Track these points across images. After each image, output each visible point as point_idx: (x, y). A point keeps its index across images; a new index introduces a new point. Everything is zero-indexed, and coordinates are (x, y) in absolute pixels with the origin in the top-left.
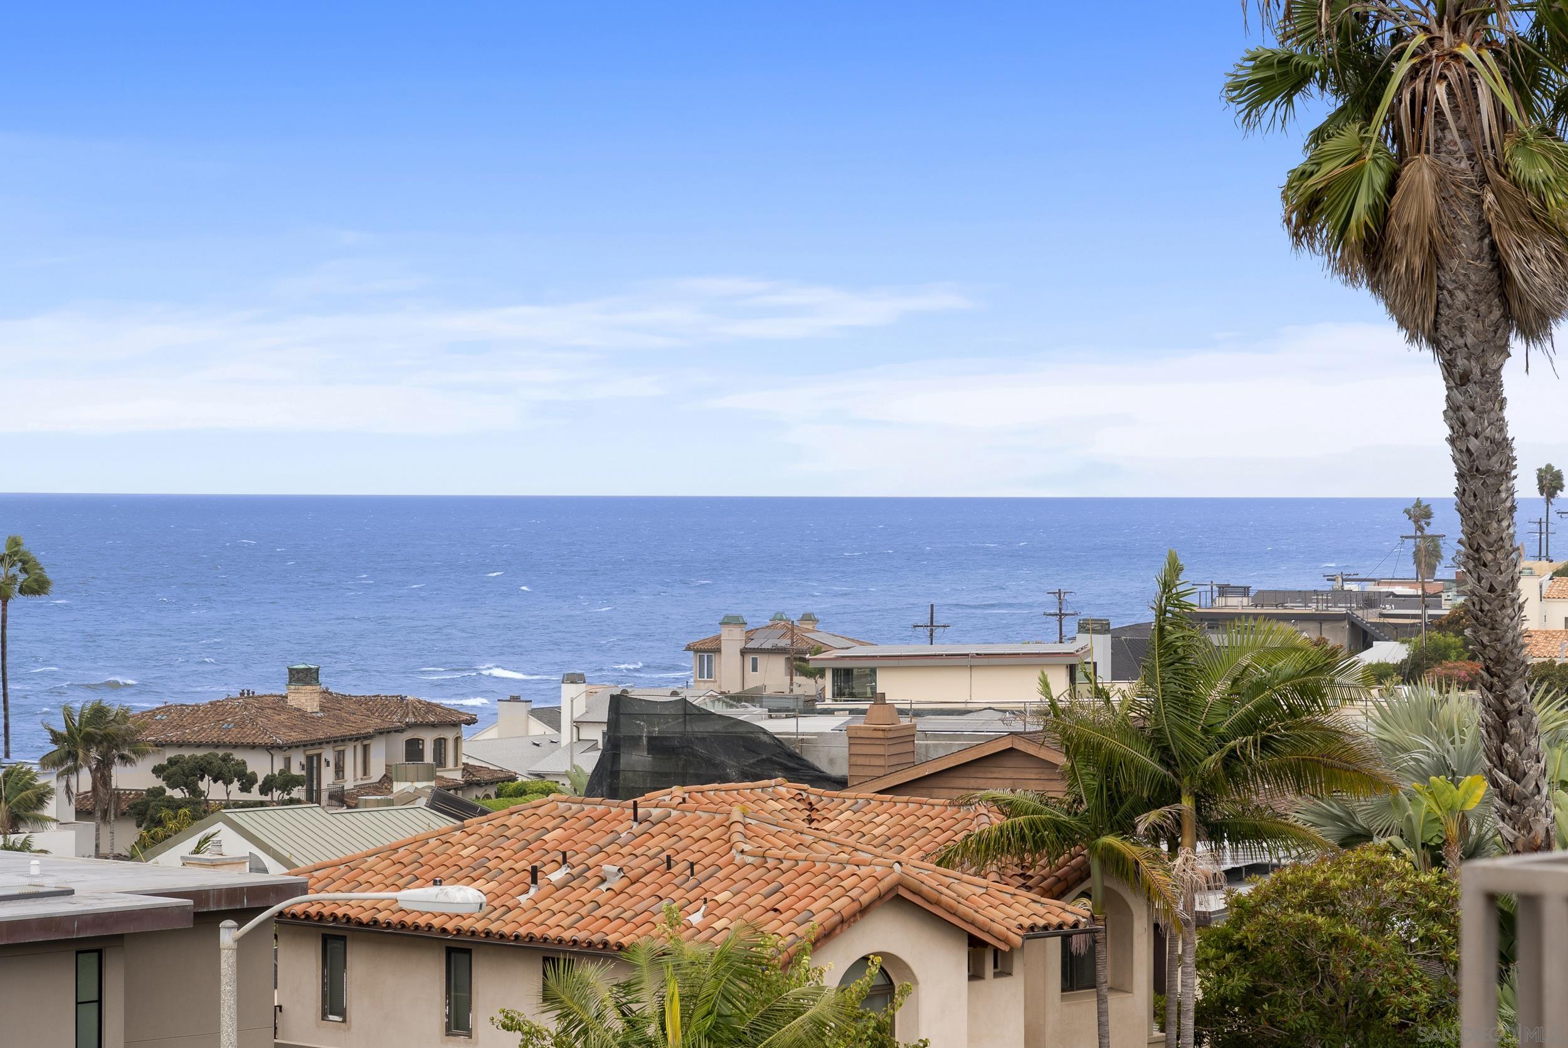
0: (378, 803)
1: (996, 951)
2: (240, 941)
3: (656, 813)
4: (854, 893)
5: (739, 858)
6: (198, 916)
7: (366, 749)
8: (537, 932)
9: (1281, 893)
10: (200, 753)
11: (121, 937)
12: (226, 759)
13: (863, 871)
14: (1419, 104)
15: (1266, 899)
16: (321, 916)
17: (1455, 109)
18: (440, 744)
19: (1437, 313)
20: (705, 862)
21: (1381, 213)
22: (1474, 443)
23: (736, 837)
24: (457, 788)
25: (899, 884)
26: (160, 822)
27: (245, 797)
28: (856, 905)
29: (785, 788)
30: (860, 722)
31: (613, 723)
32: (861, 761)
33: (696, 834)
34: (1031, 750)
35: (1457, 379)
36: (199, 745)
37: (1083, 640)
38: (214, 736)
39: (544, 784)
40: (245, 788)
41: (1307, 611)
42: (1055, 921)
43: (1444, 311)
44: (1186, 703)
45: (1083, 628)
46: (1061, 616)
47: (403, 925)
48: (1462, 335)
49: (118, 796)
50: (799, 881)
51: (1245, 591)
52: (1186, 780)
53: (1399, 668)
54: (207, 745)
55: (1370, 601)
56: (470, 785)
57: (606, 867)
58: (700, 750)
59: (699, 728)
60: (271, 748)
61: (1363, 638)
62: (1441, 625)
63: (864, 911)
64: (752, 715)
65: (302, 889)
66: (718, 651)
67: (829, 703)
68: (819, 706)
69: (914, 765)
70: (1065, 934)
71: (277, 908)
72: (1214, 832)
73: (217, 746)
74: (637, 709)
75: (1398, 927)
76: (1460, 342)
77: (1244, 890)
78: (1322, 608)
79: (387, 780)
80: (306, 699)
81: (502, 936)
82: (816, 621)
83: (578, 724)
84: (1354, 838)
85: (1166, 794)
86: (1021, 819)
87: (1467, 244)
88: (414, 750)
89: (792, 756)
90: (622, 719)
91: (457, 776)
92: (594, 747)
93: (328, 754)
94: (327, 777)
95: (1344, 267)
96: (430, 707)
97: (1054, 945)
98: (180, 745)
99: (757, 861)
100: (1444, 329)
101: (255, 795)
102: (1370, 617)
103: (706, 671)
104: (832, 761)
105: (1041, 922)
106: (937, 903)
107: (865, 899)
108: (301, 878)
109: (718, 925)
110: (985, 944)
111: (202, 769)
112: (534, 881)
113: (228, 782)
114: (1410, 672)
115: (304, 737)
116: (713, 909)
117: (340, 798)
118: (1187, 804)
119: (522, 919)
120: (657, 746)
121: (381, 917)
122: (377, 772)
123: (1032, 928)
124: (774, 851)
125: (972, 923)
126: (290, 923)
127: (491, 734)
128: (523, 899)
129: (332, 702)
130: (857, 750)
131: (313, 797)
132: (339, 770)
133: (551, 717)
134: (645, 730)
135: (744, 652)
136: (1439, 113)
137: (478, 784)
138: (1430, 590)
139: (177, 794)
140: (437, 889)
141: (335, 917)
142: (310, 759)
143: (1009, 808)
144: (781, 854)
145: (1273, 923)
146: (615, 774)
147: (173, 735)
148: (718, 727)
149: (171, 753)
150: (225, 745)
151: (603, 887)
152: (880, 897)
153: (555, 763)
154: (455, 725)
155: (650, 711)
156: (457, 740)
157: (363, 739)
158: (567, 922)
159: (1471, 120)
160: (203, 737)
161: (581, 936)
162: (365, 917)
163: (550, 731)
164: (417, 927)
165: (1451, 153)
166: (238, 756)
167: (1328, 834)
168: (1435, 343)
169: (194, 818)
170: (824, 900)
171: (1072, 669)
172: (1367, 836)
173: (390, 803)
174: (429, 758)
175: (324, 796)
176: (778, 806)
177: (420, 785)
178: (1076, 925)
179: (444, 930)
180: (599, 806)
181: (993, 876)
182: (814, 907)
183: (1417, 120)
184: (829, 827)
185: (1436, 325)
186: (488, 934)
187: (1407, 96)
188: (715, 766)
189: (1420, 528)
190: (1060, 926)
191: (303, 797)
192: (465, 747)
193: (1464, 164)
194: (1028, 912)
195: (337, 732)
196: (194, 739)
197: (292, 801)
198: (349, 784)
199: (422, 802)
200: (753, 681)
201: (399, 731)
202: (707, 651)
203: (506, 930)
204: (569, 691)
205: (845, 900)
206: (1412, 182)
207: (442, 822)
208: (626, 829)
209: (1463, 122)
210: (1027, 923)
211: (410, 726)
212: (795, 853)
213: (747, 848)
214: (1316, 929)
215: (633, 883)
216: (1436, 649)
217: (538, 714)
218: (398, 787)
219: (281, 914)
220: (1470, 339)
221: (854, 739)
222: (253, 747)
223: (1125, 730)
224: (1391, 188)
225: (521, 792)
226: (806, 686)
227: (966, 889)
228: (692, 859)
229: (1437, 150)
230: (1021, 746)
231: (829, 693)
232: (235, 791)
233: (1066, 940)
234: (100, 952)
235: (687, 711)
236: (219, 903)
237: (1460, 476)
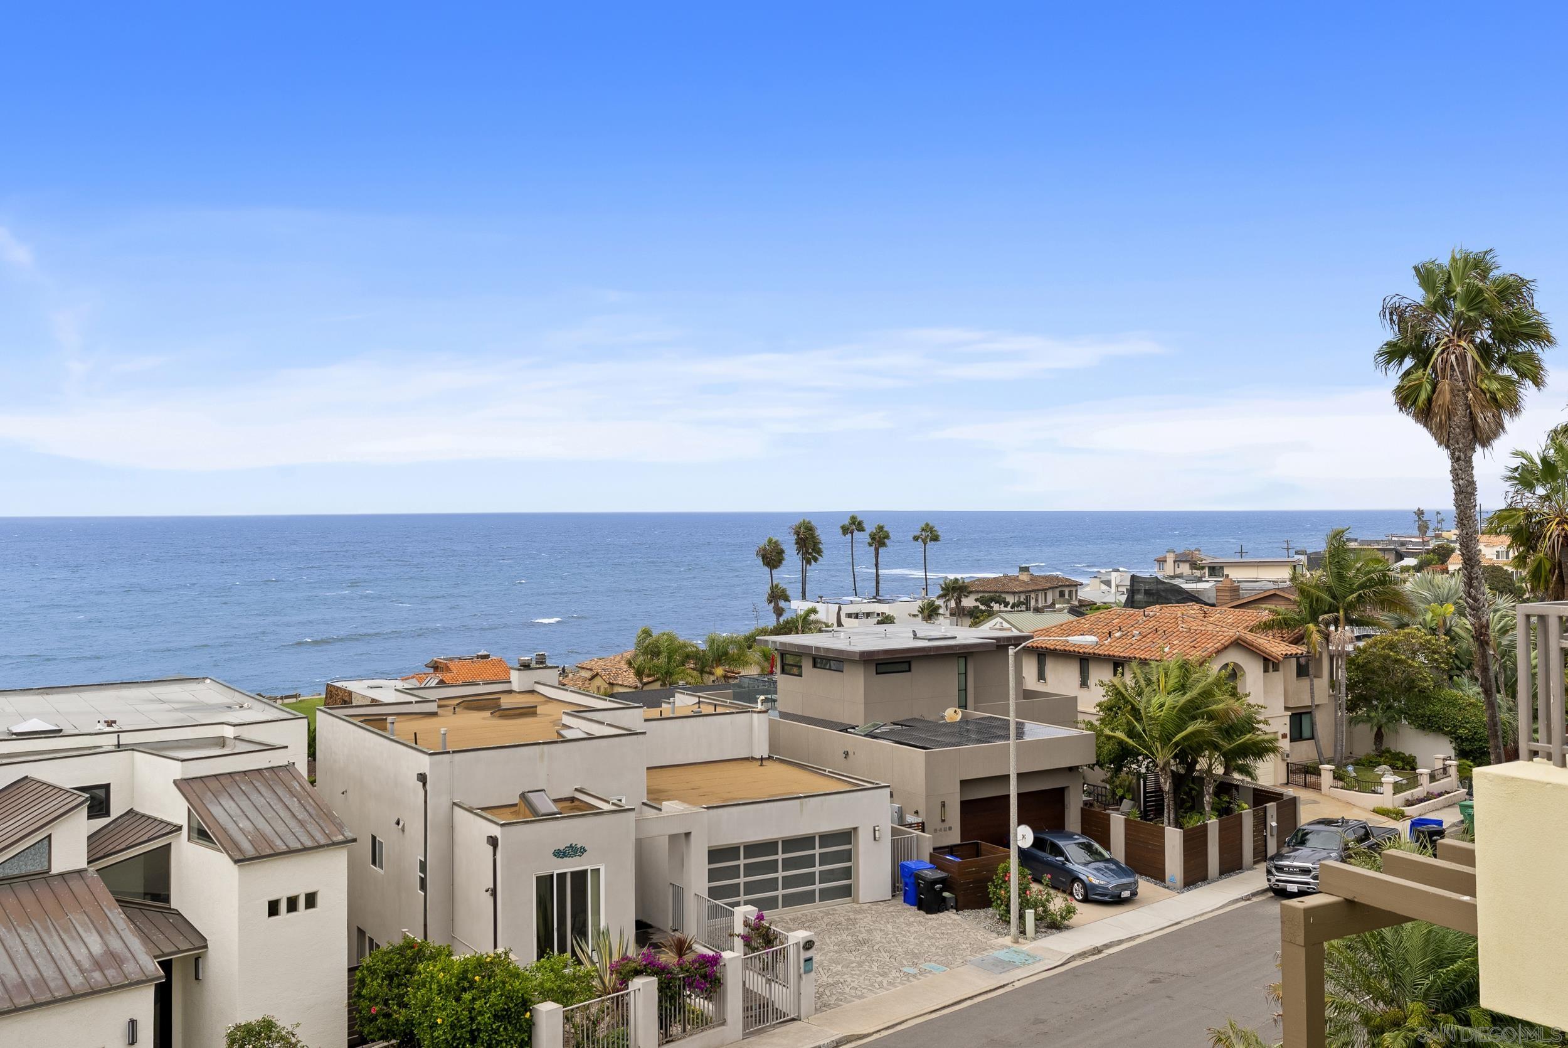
0: (1051, 611)
1: (1273, 662)
2: (1015, 653)
3: (1151, 613)
4: (1222, 642)
5: (1181, 629)
6: (998, 646)
7: (1045, 594)
8: (1111, 653)
9: (1376, 644)
10: (992, 594)
11: (972, 652)
12: (999, 596)
13: (1225, 634)
14: (1445, 362)
15: (1371, 647)
16: (1037, 647)
17: (1458, 364)
18: (1070, 592)
19: (1449, 436)
20: (1170, 630)
21: (1429, 400)
22: (1461, 482)
23: (1180, 622)
24: (1077, 607)
25: (1239, 638)
26: (978, 618)
27: (1006, 609)
28: (1223, 646)
29: (1196, 606)
30: (1220, 585)
31: (1132, 585)
32: (1220, 597)
33: (1166, 621)
34: (1282, 594)
35: (1456, 459)
36: (990, 592)
37: (1297, 557)
38: (995, 589)
39: (1107, 606)
40: (1006, 606)
41: (1380, 547)
42: (1294, 653)
43: (1451, 435)
44: (1340, 577)
45: (1297, 553)
46: (1288, 549)
47: (1065, 650)
48: (1458, 444)
49: (964, 609)
50: (1203, 637)
51: (1356, 540)
52: (1341, 604)
53: (1414, 568)
54: (992, 592)
55: (1403, 544)
56: (1081, 606)
57: (1134, 632)
58: (1163, 594)
59: (1160, 587)
60: (1014, 593)
61: (1400, 557)
62: (1428, 552)
63: (1226, 648)
64: (1176, 582)
65: (1032, 637)
66: (1166, 561)
67: (1207, 578)
68: (1204, 579)
69: (1239, 599)
70: (1297, 657)
71: (1023, 644)
72: (1350, 622)
73: (996, 592)
74: (1140, 580)
75: (1421, 658)
76: (1457, 446)
77: (1361, 644)
78: (1385, 546)
79: (1053, 604)
80: (1024, 577)
81: (1099, 655)
82: (1200, 551)
83: (1117, 586)
84: (1402, 626)
85: (1333, 609)
86: (1280, 617)
87: (1461, 411)
88: (1062, 594)
89: (1194, 596)
90: (1135, 583)
91: (1077, 603)
92: (1123, 594)
93: (1033, 595)
94: (1033, 603)
95: (1418, 420)
96: (1067, 580)
97: (1294, 661)
98: (983, 592)
99: (1188, 630)
100: (1451, 441)
101: (1009, 608)
102: (1403, 549)
103: (1161, 568)
104: (1209, 598)
105: (1289, 653)
106: (1252, 646)
107: (1226, 644)
108: (1031, 634)
109: (1174, 652)
110: (1270, 660)
111: (992, 599)
112: (1110, 636)
113: (1000, 604)
114: (1418, 568)
115: (1025, 589)
116: (1172, 647)
117: (1037, 610)
118: (1341, 613)
119: (1106, 649)
120: (1147, 593)
121: (1057, 647)
122: (1049, 601)
123: (1286, 654)
124: (1193, 627)
125: (1265, 653)
126: (1029, 650)
127: (1088, 589)
128: (1106, 642)
129: (1034, 579)
130: (1218, 594)
131: (1028, 609)
132: (1037, 600)
133: (1108, 583)
134: (1143, 587)
135: (1174, 562)
136: (1452, 365)
137: (1084, 606)
138: (1425, 539)
139: (982, 607)
140: (1081, 637)
141: (1042, 648)
142: (1027, 597)
143: (1277, 613)
144: (1196, 628)
145: (1373, 654)
146: (1133, 602)
147: (981, 589)
148: (1168, 586)
149: (980, 595)
150: (999, 592)
151: (1134, 639)
152: (1232, 643)
153: (1110, 599)
154: (1076, 586)
155: (1143, 580)
156: (1076, 591)
157: (1045, 590)
158: (1122, 650)
159: (1464, 368)
160: (991, 589)
161: (1126, 655)
162: (1052, 648)
163: (1108, 588)
164: (1070, 651)
165: (1456, 380)
166: (1003, 595)
167: (1391, 624)
168: (1447, 447)
169: (989, 616)
170: (1212, 644)
171: (1295, 566)
172: (1407, 625)
173: (1055, 611)
174: (1067, 596)
175: (1032, 609)
176: (1193, 612)
177: (1065, 606)
178: (1302, 654)
179: (1079, 653)
180: (1130, 611)
181: (1271, 637)
182: (1208, 646)
183: (1444, 370)
184: (1212, 619)
185: (1448, 440)
186: (1094, 654)
187: (1440, 359)
188: (1168, 599)
189: (1420, 518)
190: (1296, 654)
191: (1024, 609)
192: (1079, 593)
193: (1461, 383)
194: (1284, 649)
195: (1036, 588)
196: (988, 590)
197: (1021, 611)
198: (1040, 605)
199: (1066, 611)
200: (1178, 571)
201: (1057, 587)
202: (1162, 561)
203: (1100, 653)
204: (1114, 574)
205: (1219, 644)
206: (1441, 389)
207: (1072, 618)
208: (1141, 619)
209: (1461, 369)
210: (1284, 653)
211: (1060, 586)
212: (1201, 628)
213: (1183, 626)
214: (1389, 656)
215: (1144, 637)
216: (1428, 560)
217: (1103, 582)
218: (1057, 606)
219: (1024, 647)
220: (1461, 445)
221: (1218, 590)
222: (1008, 593)
223: (1317, 586)
224: (1434, 391)
225: (1098, 608)
226: (1197, 573)
227: (1261, 641)
228: (1165, 629)
229: (1451, 378)
230: (1278, 593)
231: (1207, 575)
232: (1002, 608)
233: (1298, 659)
234: (966, 657)
235: (1158, 581)
236: (1004, 642)
237: (1456, 494)
